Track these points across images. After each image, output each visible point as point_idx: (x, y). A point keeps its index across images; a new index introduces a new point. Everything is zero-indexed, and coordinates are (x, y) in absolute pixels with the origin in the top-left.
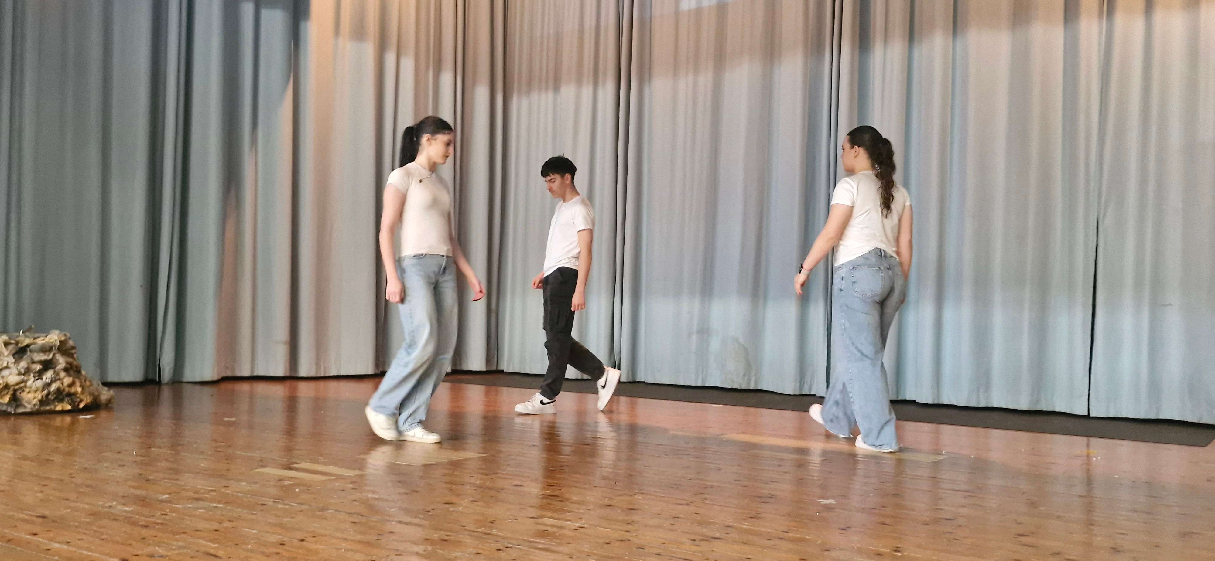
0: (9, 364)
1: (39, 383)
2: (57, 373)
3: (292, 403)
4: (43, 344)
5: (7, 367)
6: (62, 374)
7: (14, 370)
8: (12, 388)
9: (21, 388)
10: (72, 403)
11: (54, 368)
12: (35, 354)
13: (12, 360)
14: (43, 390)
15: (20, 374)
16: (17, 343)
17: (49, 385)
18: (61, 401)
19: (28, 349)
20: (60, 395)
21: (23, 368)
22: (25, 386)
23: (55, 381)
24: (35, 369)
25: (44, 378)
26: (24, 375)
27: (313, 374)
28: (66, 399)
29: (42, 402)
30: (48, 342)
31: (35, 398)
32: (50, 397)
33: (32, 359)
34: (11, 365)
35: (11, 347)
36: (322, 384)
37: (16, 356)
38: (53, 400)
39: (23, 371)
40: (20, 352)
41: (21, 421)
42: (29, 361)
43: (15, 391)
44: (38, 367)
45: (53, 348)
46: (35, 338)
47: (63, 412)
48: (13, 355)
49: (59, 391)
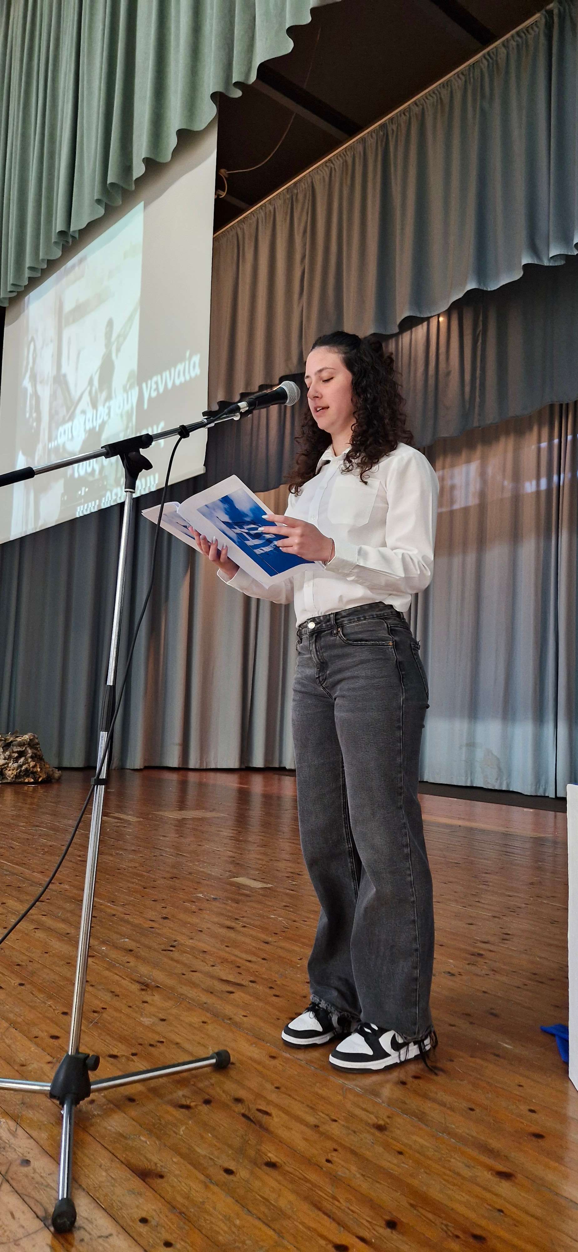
1: (16, 765)
2: (26, 759)
4: (20, 741)
6: (30, 760)
9: (5, 768)
10: (35, 778)
11: (25, 756)
12: (15, 747)
13: (2, 750)
14: (18, 769)
15: (5, 759)
16: (5, 740)
17: (21, 766)
18: (28, 776)
19: (11, 744)
20: (27, 773)
21: (6, 756)
22: (8, 767)
23: (25, 764)
24: (14, 757)
25: (19, 762)
26: (8, 759)
28: (31, 775)
29: (17, 777)
30: (23, 740)
31: (13, 774)
32: (21, 773)
37: (4, 748)
38: (23, 776)
40: (7, 746)
41: (4, 788)
42: (11, 750)
43: (2, 769)
44: (16, 755)
45: (26, 744)
46: (15, 737)
47: (28, 783)
49: (26, 770)
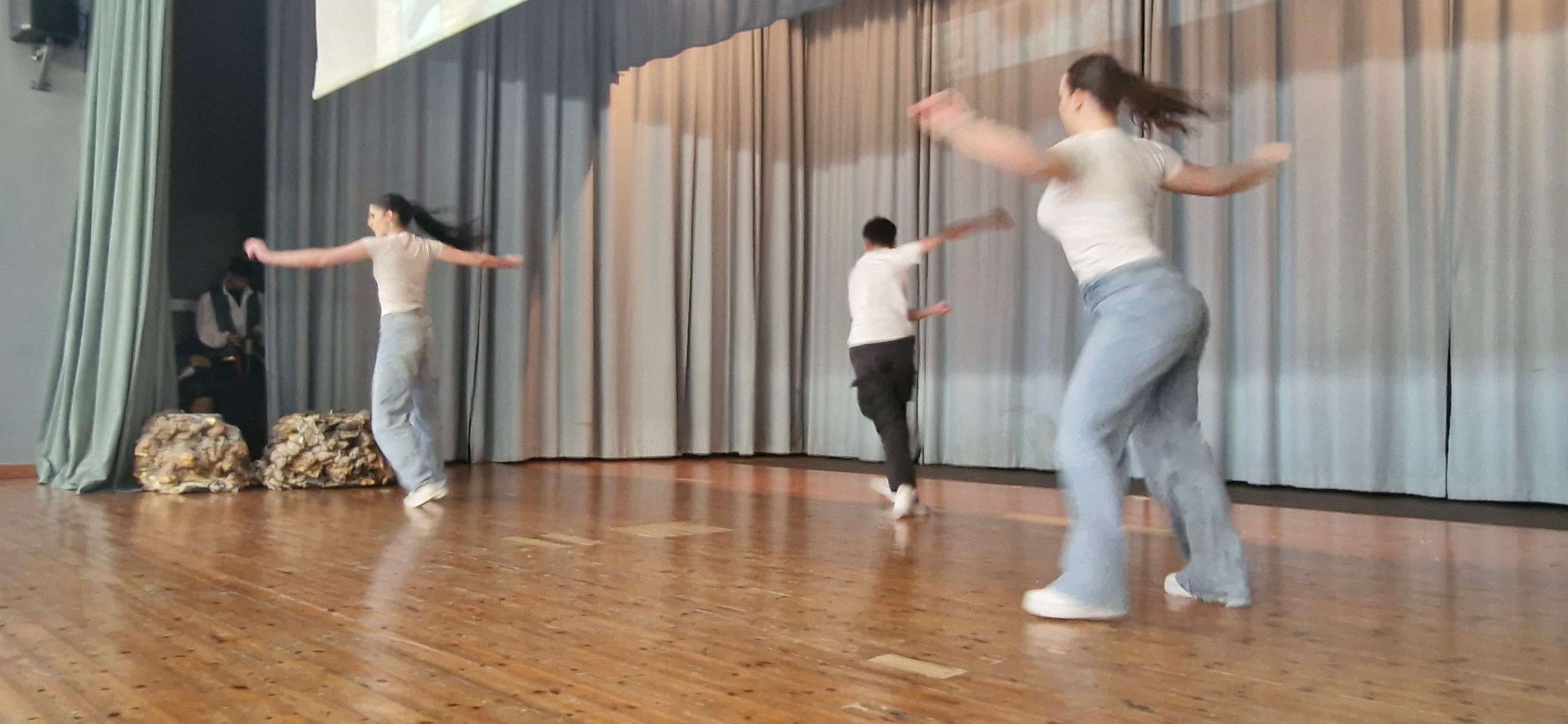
0: (320, 440)
1: (346, 459)
2: (362, 450)
3: (596, 482)
4: (350, 424)
5: (318, 444)
6: (367, 451)
7: (324, 447)
8: (322, 464)
9: (328, 465)
10: (376, 479)
11: (360, 446)
12: (343, 432)
13: (322, 437)
14: (349, 466)
15: (329, 450)
16: (327, 422)
17: (354, 461)
18: (366, 476)
19: (338, 427)
20: (364, 471)
21: (330, 445)
22: (333, 462)
23: (360, 457)
24: (343, 446)
25: (351, 454)
26: (332, 451)
27: (616, 456)
28: (370, 474)
29: (348, 477)
30: (355, 421)
31: (341, 473)
32: (355, 472)
33: (339, 436)
34: (321, 443)
35: (321, 426)
36: (625, 466)
37: (326, 434)
38: (359, 476)
39: (331, 448)
40: (330, 430)
41: (330, 494)
42: (337, 438)
43: (325, 466)
44: (345, 444)
45: (359, 427)
46: (343, 418)
47: (368, 487)
48: (324, 433)
49: (363, 466)
